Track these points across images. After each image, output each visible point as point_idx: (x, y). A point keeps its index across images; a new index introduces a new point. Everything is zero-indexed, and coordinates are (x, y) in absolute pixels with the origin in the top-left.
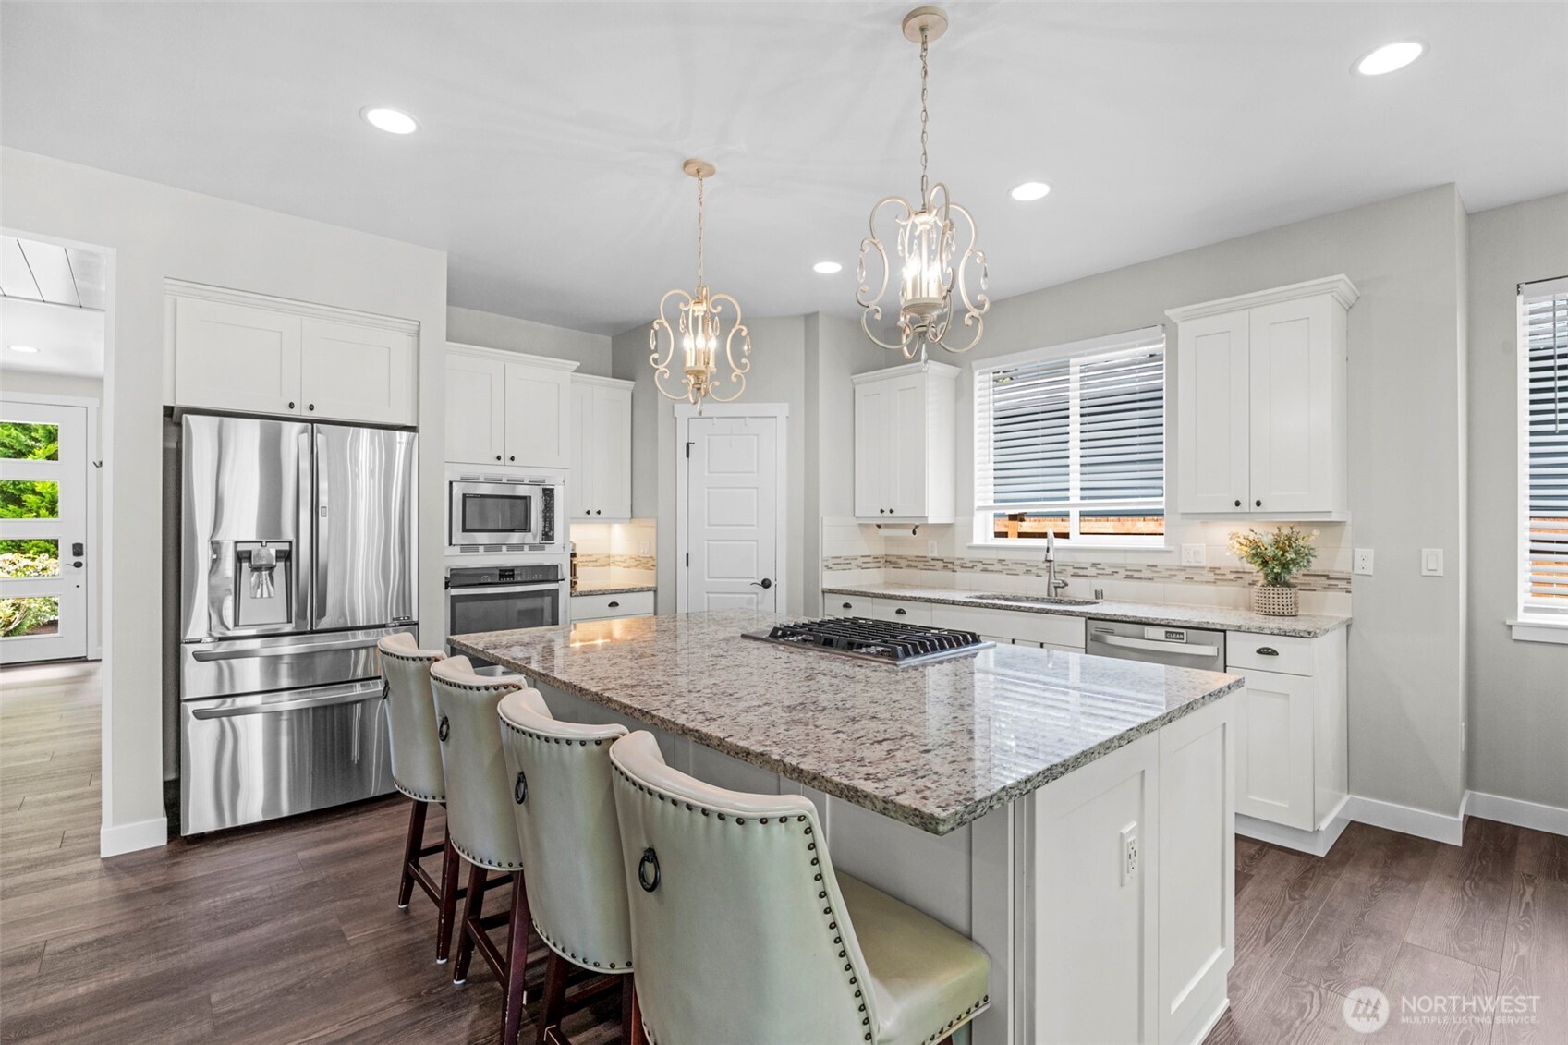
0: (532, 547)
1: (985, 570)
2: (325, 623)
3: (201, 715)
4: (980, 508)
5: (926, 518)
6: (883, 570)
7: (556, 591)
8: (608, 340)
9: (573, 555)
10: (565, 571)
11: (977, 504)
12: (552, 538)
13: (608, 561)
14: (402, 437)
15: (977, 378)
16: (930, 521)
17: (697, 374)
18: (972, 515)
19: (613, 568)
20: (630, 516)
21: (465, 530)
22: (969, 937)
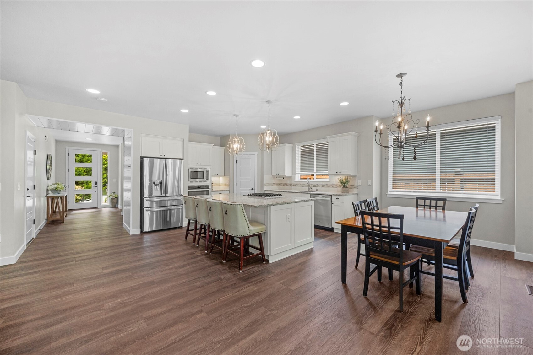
0: (204, 182)
1: (297, 186)
2: (168, 195)
3: (147, 211)
4: (297, 173)
5: (285, 175)
6: (278, 186)
7: (209, 190)
8: (220, 138)
9: (212, 183)
10: (210, 187)
11: (296, 172)
12: (208, 180)
13: (219, 185)
14: (178, 161)
15: (297, 147)
16: (286, 176)
17: (236, 151)
18: (295, 175)
19: (220, 186)
20: (224, 175)
21: (191, 178)
22: (264, 225)
